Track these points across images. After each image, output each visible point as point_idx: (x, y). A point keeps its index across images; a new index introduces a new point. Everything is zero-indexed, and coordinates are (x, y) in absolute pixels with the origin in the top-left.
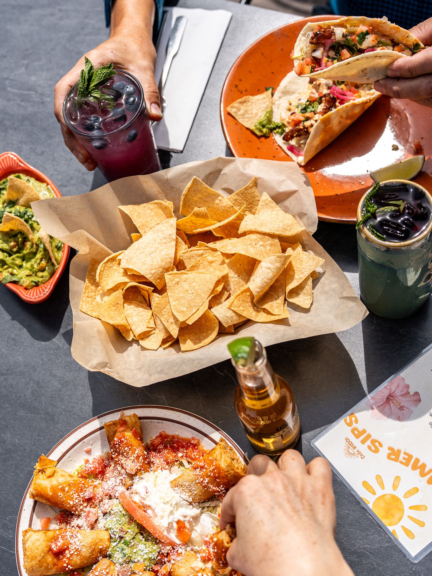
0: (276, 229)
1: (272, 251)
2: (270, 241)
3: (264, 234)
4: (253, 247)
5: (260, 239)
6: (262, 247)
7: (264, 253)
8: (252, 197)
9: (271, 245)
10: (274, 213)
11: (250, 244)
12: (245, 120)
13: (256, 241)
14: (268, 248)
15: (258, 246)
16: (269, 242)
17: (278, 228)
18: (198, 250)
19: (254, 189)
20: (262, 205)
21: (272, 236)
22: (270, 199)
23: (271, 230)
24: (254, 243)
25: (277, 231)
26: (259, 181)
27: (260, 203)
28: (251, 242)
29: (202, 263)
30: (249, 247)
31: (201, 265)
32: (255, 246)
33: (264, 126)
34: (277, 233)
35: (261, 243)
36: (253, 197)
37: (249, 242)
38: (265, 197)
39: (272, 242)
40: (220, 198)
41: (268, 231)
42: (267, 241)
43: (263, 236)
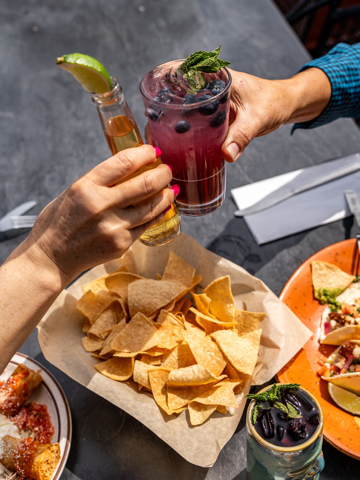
0: (232, 356)
1: (214, 366)
2: (220, 358)
3: (221, 351)
4: (204, 351)
5: (215, 351)
6: (210, 357)
7: (207, 361)
8: (249, 324)
9: (218, 362)
10: (251, 347)
11: (204, 347)
12: (319, 280)
13: (211, 350)
14: (214, 362)
15: (208, 353)
16: (219, 359)
17: (234, 356)
18: (175, 319)
19: (256, 320)
20: (250, 335)
21: (225, 358)
22: (259, 337)
23: (228, 352)
24: (208, 349)
25: (231, 357)
26: (265, 319)
27: (251, 333)
28: (207, 347)
29: (168, 330)
30: (202, 348)
31: (167, 330)
32: (206, 352)
33: (325, 295)
34: (230, 358)
35: (213, 354)
36: (251, 325)
37: (205, 345)
38: (258, 332)
39: (221, 361)
40: (232, 305)
41: (225, 351)
42: (218, 357)
43: (219, 351)
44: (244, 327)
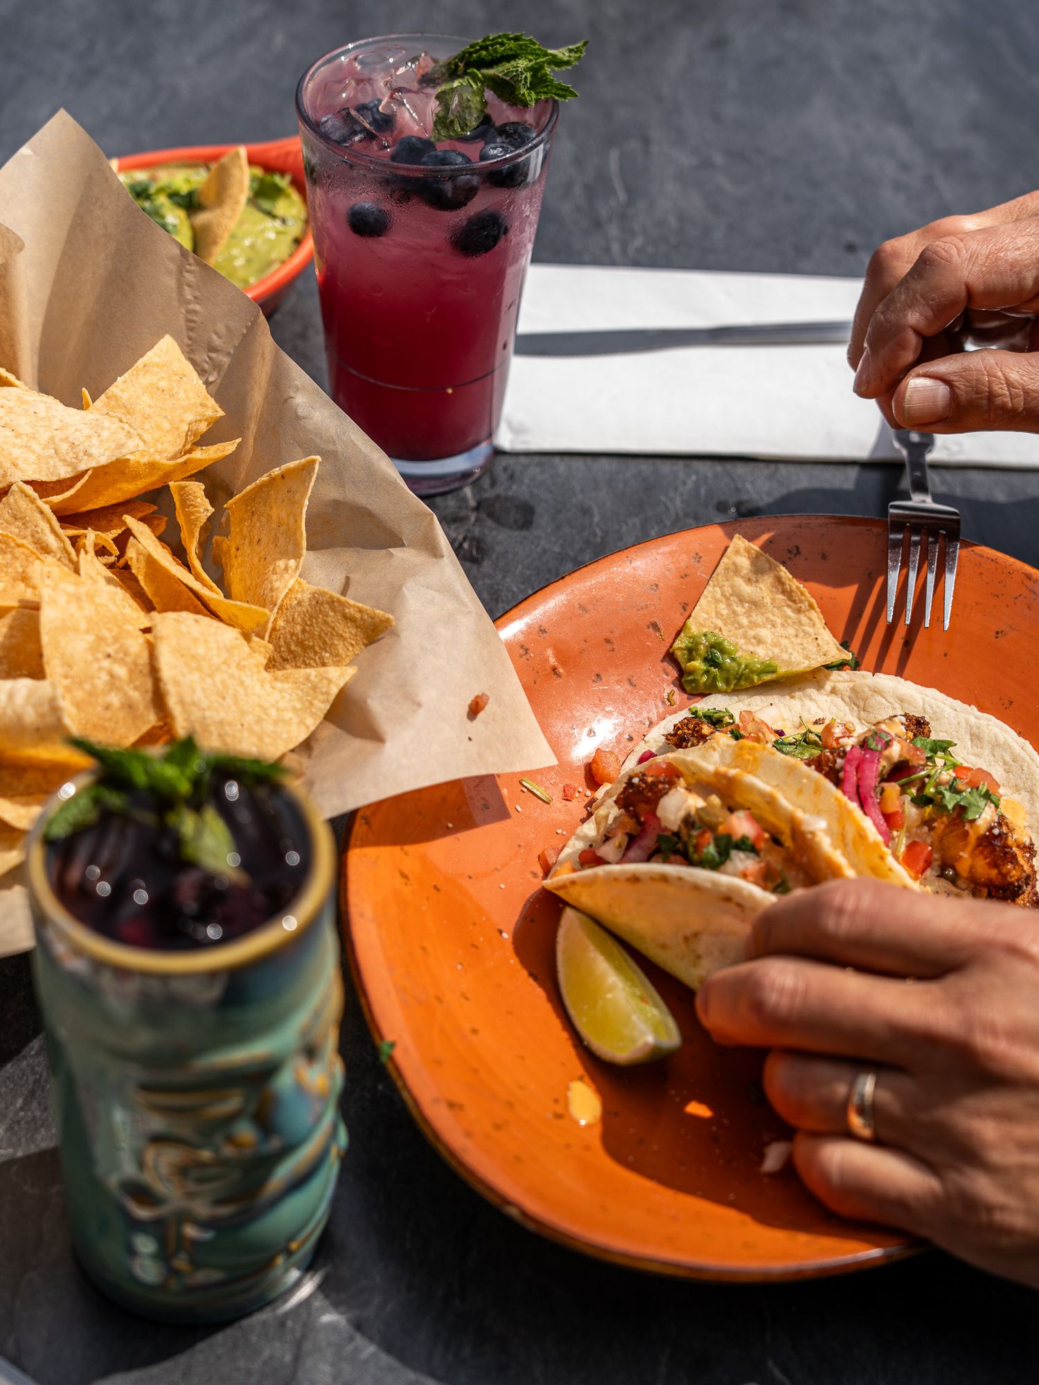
0: (188, 699)
1: (108, 714)
2: (139, 696)
3: (154, 671)
4: (93, 649)
5: (135, 664)
6: (104, 677)
7: (87, 687)
8: (320, 637)
9: (129, 706)
10: (289, 715)
11: (100, 639)
13: (121, 655)
14: (115, 699)
15: (106, 663)
16: (135, 695)
17: (194, 704)
18: (53, 531)
19: (347, 631)
20: (308, 678)
21: (158, 699)
22: (334, 691)
23: (177, 683)
24: (111, 650)
25: (182, 702)
27: (312, 672)
28: (110, 640)
29: (15, 557)
30: (91, 638)
31: (9, 556)
32: (100, 656)
34: (172, 702)
35: (121, 671)
36: (325, 643)
37: (107, 635)
38: (338, 676)
39: (141, 706)
41: (166, 673)
42: (136, 688)
43: (146, 670)
44: (300, 643)
